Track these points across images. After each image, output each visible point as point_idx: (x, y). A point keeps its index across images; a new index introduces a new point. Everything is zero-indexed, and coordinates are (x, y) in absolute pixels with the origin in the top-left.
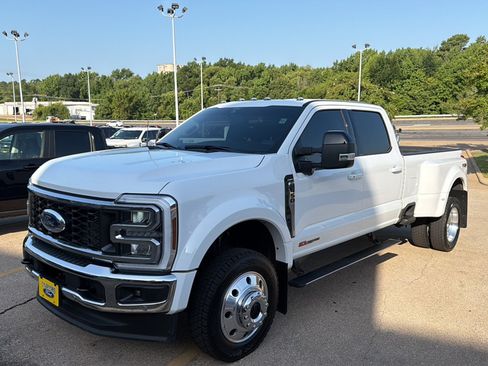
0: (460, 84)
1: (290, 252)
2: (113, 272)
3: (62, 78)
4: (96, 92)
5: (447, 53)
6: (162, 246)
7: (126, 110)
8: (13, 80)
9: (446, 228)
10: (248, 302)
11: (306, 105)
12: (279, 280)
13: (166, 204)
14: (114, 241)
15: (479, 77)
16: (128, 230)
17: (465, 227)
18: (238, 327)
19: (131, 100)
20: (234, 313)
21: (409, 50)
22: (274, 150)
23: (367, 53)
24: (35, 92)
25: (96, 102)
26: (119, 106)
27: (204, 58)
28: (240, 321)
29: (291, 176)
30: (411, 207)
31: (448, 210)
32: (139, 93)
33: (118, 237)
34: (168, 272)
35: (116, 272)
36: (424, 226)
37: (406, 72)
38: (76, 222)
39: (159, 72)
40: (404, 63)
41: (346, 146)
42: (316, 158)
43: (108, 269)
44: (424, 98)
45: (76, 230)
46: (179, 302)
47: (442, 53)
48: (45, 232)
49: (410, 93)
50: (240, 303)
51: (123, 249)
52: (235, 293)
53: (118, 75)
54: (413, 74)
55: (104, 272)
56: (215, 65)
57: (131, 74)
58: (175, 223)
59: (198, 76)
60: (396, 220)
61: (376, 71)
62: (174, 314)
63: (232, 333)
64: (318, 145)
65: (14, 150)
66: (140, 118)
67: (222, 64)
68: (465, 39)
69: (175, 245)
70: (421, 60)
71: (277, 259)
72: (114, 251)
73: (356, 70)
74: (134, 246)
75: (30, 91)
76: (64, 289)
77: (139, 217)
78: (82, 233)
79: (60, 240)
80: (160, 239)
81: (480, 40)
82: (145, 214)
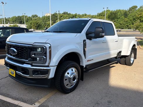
0: (134, 20)
1: (85, 63)
2: (31, 66)
3: (17, 17)
4: (27, 21)
5: (131, 11)
6: (46, 58)
7: (36, 27)
8: (2, 18)
9: (130, 59)
10: (72, 76)
11: (90, 20)
12: (81, 71)
13: (48, 46)
14: (32, 57)
15: (141, 17)
16: (36, 53)
17: (136, 59)
18: (69, 84)
19: (37, 24)
20: (68, 79)
21: (120, 10)
22: (80, 32)
23: (107, 11)
24: (9, 21)
25: (27, 24)
26: (34, 26)
27: (59, 11)
28: (70, 82)
29: (85, 40)
30: (120, 52)
31: (131, 54)
32: (40, 22)
33: (33, 56)
34: (48, 66)
35: (33, 66)
36: (124, 58)
37: (119, 17)
38: (20, 52)
39: (46, 16)
40: (118, 14)
41: (102, 31)
42: (93, 35)
43: (30, 65)
44: (124, 24)
45: (20, 54)
46: (51, 75)
47: (129, 11)
48: (11, 55)
49: (120, 23)
50: (69, 77)
51: (34, 59)
52: (68, 73)
53: (33, 16)
54: (121, 17)
55: (29, 66)
56: (62, 14)
57: (37, 16)
58: (50, 52)
59: (57, 17)
60: (116, 56)
61: (110, 16)
62: (50, 79)
63: (67, 85)
64: (93, 31)
65: (2, 35)
66: (40, 29)
67: (64, 13)
68: (136, 7)
69: (50, 58)
70: (123, 13)
71: (81, 65)
72: (32, 60)
73: (104, 16)
74: (38, 59)
75: (7, 21)
76: (17, 72)
77: (39, 50)
78: (22, 55)
79: (16, 57)
80: (46, 56)
81: (141, 7)
82: (41, 49)
